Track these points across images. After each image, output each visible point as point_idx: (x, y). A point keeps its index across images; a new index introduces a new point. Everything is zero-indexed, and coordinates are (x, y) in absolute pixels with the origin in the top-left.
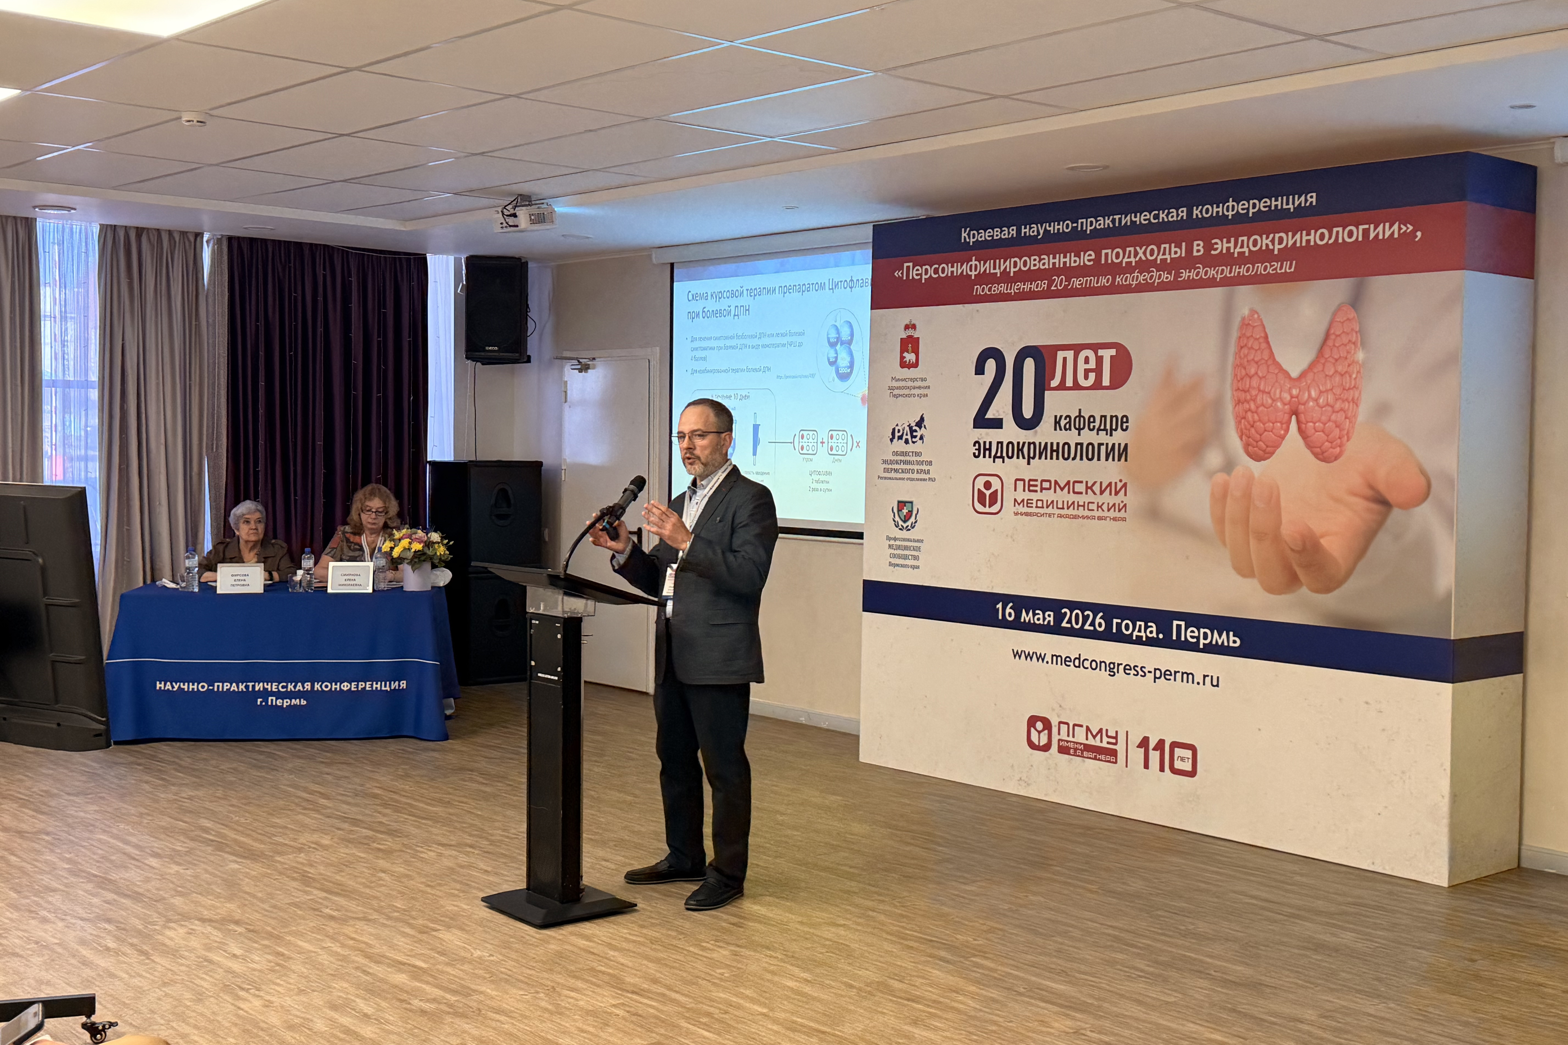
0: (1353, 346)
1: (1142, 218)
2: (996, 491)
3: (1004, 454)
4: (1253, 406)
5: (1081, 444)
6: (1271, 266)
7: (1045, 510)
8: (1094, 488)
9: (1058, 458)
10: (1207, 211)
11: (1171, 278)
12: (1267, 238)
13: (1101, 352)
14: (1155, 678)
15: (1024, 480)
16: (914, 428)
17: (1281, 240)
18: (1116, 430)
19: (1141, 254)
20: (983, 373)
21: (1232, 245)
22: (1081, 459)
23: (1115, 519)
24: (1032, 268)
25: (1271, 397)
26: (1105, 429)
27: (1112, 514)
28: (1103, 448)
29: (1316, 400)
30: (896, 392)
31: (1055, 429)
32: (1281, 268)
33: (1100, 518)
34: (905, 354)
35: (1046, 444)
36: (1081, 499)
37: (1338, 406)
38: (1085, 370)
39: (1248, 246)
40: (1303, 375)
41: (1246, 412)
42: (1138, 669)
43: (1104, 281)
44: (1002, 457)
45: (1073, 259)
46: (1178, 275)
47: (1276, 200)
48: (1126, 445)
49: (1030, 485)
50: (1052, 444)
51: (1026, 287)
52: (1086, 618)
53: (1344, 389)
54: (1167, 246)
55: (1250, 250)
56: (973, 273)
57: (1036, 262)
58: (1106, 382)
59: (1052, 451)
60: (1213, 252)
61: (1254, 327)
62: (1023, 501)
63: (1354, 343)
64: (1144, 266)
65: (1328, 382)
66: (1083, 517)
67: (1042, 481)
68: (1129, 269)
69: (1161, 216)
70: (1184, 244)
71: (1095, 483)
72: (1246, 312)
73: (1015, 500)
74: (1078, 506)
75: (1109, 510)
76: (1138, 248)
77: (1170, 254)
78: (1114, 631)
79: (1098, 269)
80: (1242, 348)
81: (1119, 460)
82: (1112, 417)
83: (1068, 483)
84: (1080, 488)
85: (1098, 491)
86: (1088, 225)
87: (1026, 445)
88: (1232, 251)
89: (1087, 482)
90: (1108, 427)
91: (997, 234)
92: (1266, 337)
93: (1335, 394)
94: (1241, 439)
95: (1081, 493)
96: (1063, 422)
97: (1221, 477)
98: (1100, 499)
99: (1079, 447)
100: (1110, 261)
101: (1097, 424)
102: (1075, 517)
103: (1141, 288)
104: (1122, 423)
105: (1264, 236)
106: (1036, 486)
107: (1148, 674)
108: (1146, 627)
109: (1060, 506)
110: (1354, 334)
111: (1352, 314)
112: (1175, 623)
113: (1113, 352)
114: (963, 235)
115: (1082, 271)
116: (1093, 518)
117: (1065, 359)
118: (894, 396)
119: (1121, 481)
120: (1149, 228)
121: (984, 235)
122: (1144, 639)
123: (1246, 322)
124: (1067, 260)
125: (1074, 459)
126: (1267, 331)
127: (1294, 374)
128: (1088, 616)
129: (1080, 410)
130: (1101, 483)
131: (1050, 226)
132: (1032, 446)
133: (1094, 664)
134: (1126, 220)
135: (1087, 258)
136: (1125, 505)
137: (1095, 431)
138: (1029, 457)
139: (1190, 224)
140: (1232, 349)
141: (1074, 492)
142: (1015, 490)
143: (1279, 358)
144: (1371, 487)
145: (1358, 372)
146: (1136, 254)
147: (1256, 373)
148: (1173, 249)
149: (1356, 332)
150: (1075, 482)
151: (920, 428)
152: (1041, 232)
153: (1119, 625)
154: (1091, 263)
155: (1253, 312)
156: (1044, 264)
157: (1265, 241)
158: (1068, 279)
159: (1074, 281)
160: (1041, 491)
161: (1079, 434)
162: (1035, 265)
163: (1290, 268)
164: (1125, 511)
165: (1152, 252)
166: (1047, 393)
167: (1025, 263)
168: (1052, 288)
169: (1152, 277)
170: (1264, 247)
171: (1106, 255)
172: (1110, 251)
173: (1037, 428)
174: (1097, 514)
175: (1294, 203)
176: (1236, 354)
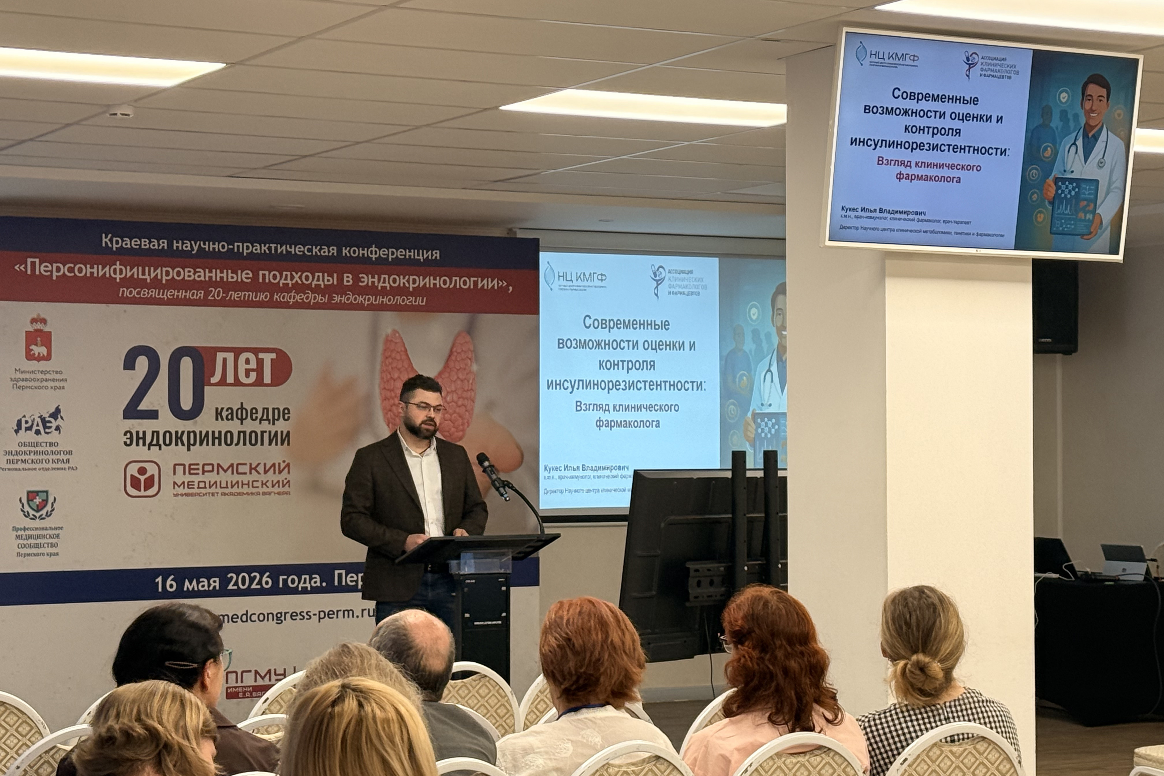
0: (469, 361)
1: (298, 250)
2: (152, 476)
3: (161, 442)
5: (244, 433)
6: (408, 299)
7: (208, 490)
8: (258, 469)
9: (220, 444)
10: (354, 252)
11: (325, 300)
12: (404, 278)
13: (261, 355)
14: (320, 618)
15: (184, 465)
16: (47, 419)
17: (414, 281)
18: (278, 419)
19: (297, 278)
20: (133, 368)
21: (376, 280)
22: (245, 444)
23: (279, 493)
24: (187, 278)
26: (268, 419)
27: (276, 489)
28: (266, 436)
30: (21, 384)
31: (217, 419)
32: (415, 302)
33: (264, 494)
34: (33, 347)
35: (207, 432)
36: (245, 479)
38: (246, 369)
39: (389, 283)
42: (304, 614)
43: (261, 297)
44: (158, 444)
45: (230, 275)
46: (331, 298)
47: (410, 252)
48: (288, 432)
49: (190, 469)
50: (213, 432)
51: (182, 294)
52: (252, 580)
54: (321, 274)
55: (390, 285)
56: (118, 277)
57: (191, 274)
58: (267, 379)
59: (214, 438)
60: (361, 284)
61: (396, 343)
62: (184, 483)
64: (300, 288)
66: (248, 494)
67: (204, 465)
68: (286, 289)
69: (314, 250)
70: (335, 275)
71: (259, 464)
72: (389, 331)
73: (175, 483)
74: (243, 484)
75: (273, 486)
76: (294, 273)
77: (323, 281)
78: (281, 585)
79: (255, 286)
80: (387, 358)
81: (282, 444)
82: (274, 409)
83: (232, 465)
84: (241, 469)
85: (262, 471)
86: (245, 248)
87: (186, 434)
88: (376, 284)
89: (251, 464)
90: (271, 417)
91: (145, 243)
94: (388, 425)
95: (245, 473)
96: (224, 414)
98: (263, 478)
99: (242, 434)
100: (267, 281)
101: (259, 415)
102: (239, 494)
103: (298, 306)
104: (285, 414)
105: (402, 277)
106: (198, 469)
107: (313, 617)
108: (311, 579)
109: (224, 485)
110: (470, 353)
111: (468, 338)
112: (337, 572)
113: (273, 356)
114: (104, 240)
115: (239, 286)
117: (225, 360)
118: (19, 388)
119: (284, 462)
120: (303, 258)
121: (127, 243)
122: (309, 589)
123: (390, 339)
124: (224, 275)
125: (237, 445)
126: (406, 346)
128: (255, 577)
129: (242, 404)
130: (265, 464)
131: (204, 244)
132: (192, 435)
133: (261, 617)
134: (282, 249)
135: (245, 276)
136: (289, 481)
137: (258, 420)
138: (189, 445)
139: (338, 259)
140: (379, 359)
141: (238, 473)
142: (174, 474)
143: (415, 366)
146: (292, 278)
148: (326, 278)
150: (238, 465)
151: (56, 419)
152: (196, 248)
153: (285, 581)
154: (249, 280)
155: (395, 332)
156: (199, 276)
157: (402, 281)
158: (226, 292)
159: (232, 294)
160: (203, 474)
161: (242, 424)
162: (189, 276)
163: (422, 302)
164: (289, 486)
165: (307, 278)
166: (206, 388)
167: (179, 273)
168: (210, 298)
169: (307, 298)
170: (402, 285)
171: (264, 275)
172: (267, 273)
173: (197, 419)
174: (261, 490)
175: (423, 256)
176: (382, 362)
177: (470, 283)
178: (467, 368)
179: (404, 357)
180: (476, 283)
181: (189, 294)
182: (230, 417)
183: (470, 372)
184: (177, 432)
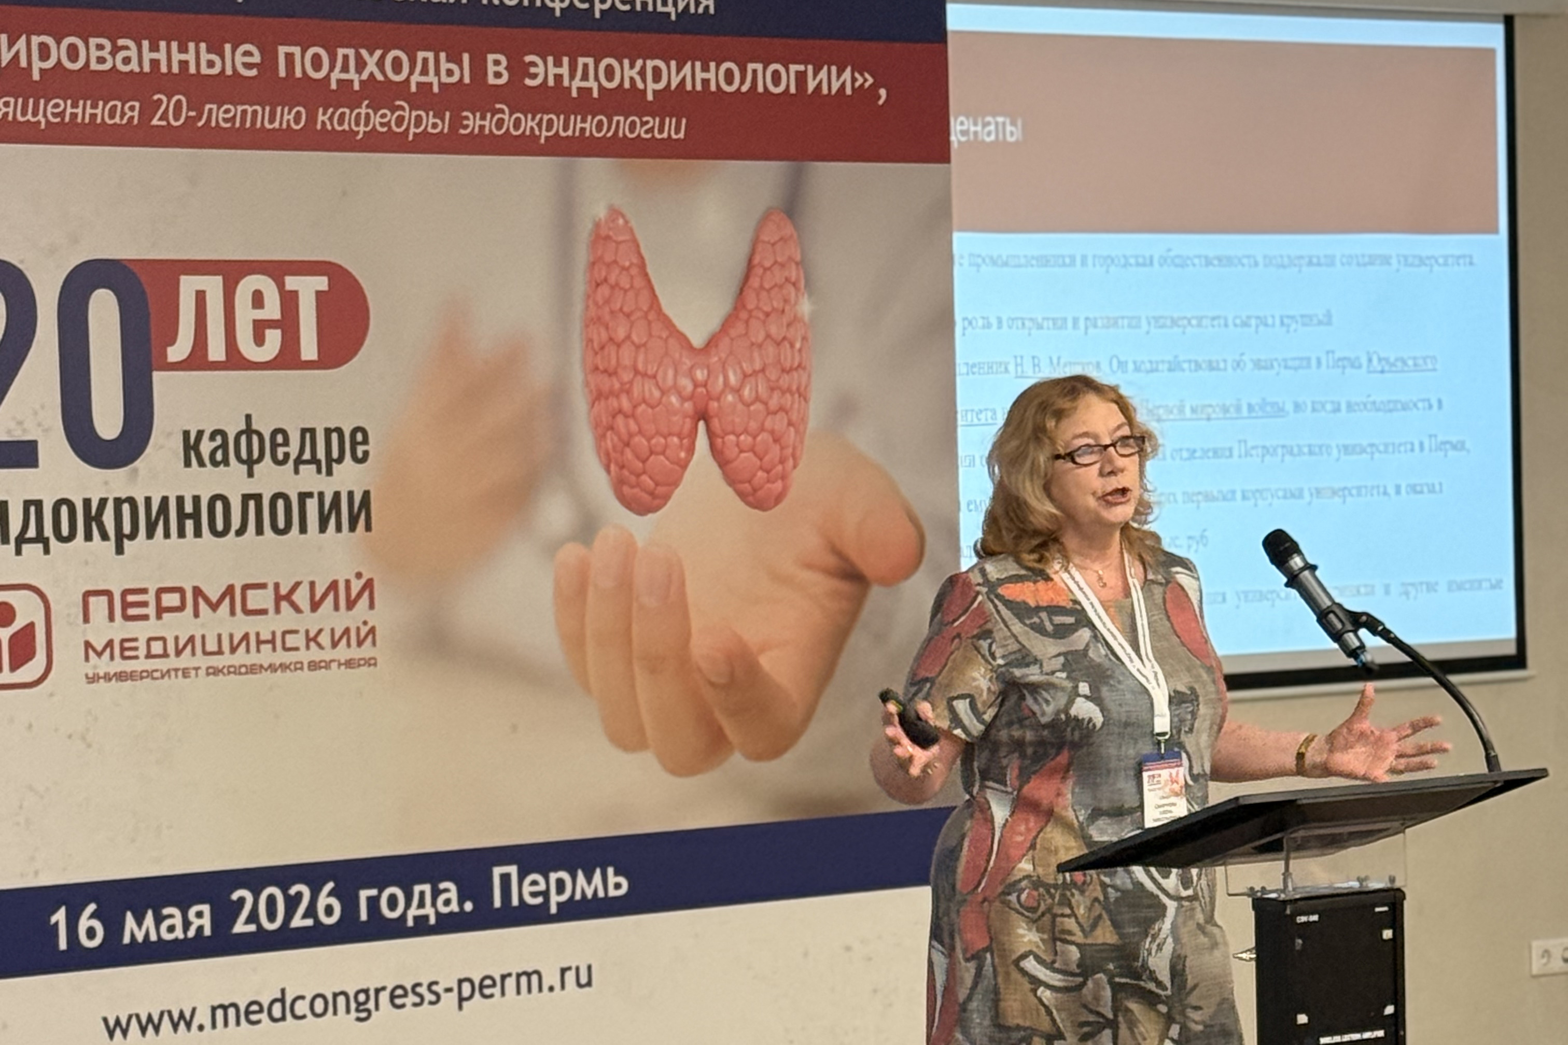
0: (792, 289)
2: (31, 626)
3: (48, 531)
4: (625, 404)
5: (258, 498)
6: (643, 124)
7: (172, 662)
8: (295, 597)
9: (198, 533)
11: (444, 126)
12: (632, 65)
13: (291, 283)
14: (461, 1000)
15: (108, 593)
17: (657, 73)
18: (340, 460)
19: (371, 66)
21: (565, 70)
22: (260, 531)
23: (349, 664)
24: (94, 66)
25: (657, 385)
26: (314, 460)
27: (343, 652)
28: (312, 506)
29: (737, 391)
31: (188, 464)
32: (661, 131)
33: (314, 666)
35: (165, 500)
36: (264, 626)
37: (774, 403)
38: (256, 322)
39: (597, 78)
40: (712, 342)
41: (614, 417)
42: (422, 990)
43: (286, 117)
44: (40, 538)
45: (205, 57)
46: (457, 122)
48: (366, 494)
49: (126, 605)
50: (180, 500)
51: (84, 111)
52: (292, 903)
53: (783, 370)
54: (430, 55)
55: (600, 85)
57: (105, 53)
58: (309, 350)
59: (182, 516)
60: (529, 82)
61: (618, 243)
62: (110, 644)
63: (794, 284)
64: (379, 94)
65: (756, 355)
66: (272, 668)
67: (160, 591)
68: (346, 95)
70: (466, 57)
71: (297, 585)
72: (601, 212)
73: (88, 645)
74: (259, 642)
75: (335, 644)
76: (364, 52)
77: (437, 73)
78: (364, 916)
79: (268, 87)
80: (598, 285)
81: (353, 527)
82: (328, 432)
83: (230, 590)
84: (256, 599)
85: (305, 604)
87: (110, 507)
88: (566, 83)
89: (277, 586)
90: (321, 454)
92: (642, 266)
93: (768, 380)
94: (608, 470)
95: (263, 612)
96: (206, 447)
97: (571, 552)
98: (310, 621)
99: (252, 504)
100: (298, 73)
101: (294, 450)
102: (252, 669)
103: (376, 142)
104: (356, 443)
105: (626, 62)
106: (144, 604)
107: (444, 996)
108: (436, 893)
109: (212, 646)
110: (794, 266)
111: (789, 230)
112: (497, 871)
113: (321, 283)
115: (228, 88)
116: (298, 666)
117: (201, 297)
119: (359, 575)
122: (432, 921)
123: (604, 232)
124: (190, 57)
125: (241, 532)
126: (643, 251)
127: (698, 340)
128: (299, 895)
129: (248, 417)
130: (312, 584)
132: (126, 508)
133: (319, 1006)
135: (243, 59)
136: (372, 631)
137: (291, 463)
138: (120, 537)
140: (580, 286)
141: (247, 612)
142: (86, 619)
143: (668, 309)
144: (837, 552)
145: (804, 339)
146: (361, 65)
147: (628, 337)
148: (444, 66)
149: (797, 264)
150: (246, 587)
153: (373, 903)
154: (253, 72)
155: (615, 213)
156: (127, 61)
157: (628, 73)
158: (196, 105)
159: (210, 110)
160: (159, 617)
161: (250, 474)
162: (101, 60)
163: (677, 131)
164: (374, 643)
165: (397, 65)
166: (157, 376)
167: (73, 53)
168: (155, 122)
169: (400, 121)
170: (627, 85)
171: (289, 57)
172: (296, 50)
173: (137, 463)
174: (304, 656)
175: (675, 4)
176: (588, 297)
177: (788, 78)
178: (787, 308)
179: (639, 282)
180: (801, 78)
181: (101, 112)
182: (219, 456)
183: (795, 321)
184: (87, 502)
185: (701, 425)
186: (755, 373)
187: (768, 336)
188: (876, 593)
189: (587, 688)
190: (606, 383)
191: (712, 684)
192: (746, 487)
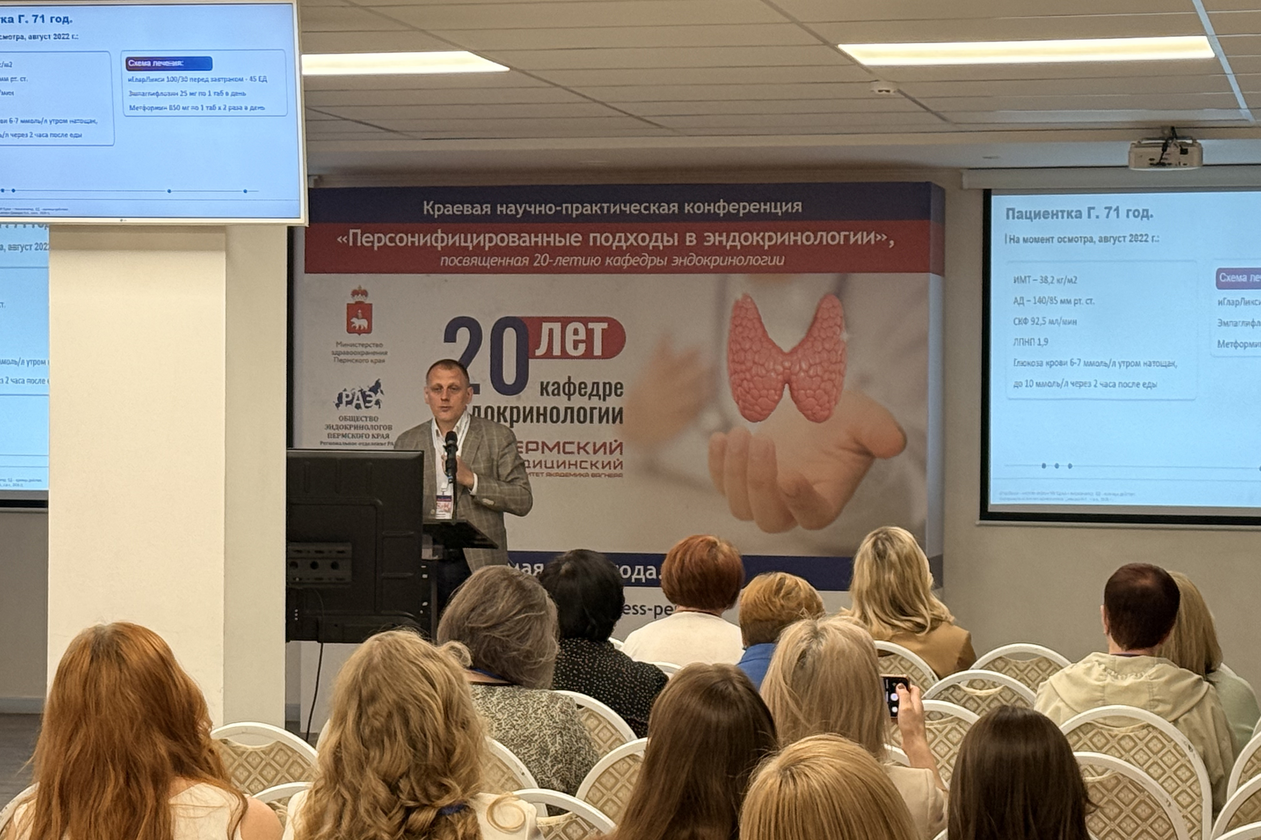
1: (633, 208)
4: (748, 376)
5: (572, 409)
6: (762, 259)
8: (587, 448)
9: (545, 421)
10: (699, 208)
11: (664, 263)
12: (758, 235)
13: (591, 325)
16: (368, 393)
17: (770, 238)
18: (610, 395)
19: (632, 240)
20: (454, 340)
21: (724, 238)
22: (572, 421)
23: (609, 476)
24: (511, 244)
25: (765, 369)
26: (598, 395)
27: (607, 470)
28: (596, 413)
29: (807, 372)
30: (342, 357)
31: (542, 394)
32: (771, 262)
33: (594, 475)
34: (354, 320)
36: (573, 459)
37: (826, 377)
38: (574, 341)
40: (794, 351)
41: (742, 381)
42: (638, 608)
45: (557, 239)
46: (670, 261)
47: (765, 205)
50: (538, 408)
51: (505, 261)
53: (831, 363)
54: (659, 235)
55: (741, 244)
56: (439, 245)
57: (516, 239)
58: (598, 351)
59: (538, 414)
60: (706, 244)
61: (747, 309)
63: (839, 326)
64: (635, 251)
65: (817, 356)
66: (575, 475)
67: (528, 443)
68: (620, 252)
69: (652, 208)
70: (676, 235)
71: (588, 443)
72: (739, 296)
74: (570, 464)
75: (603, 467)
76: (628, 235)
77: (662, 241)
79: (585, 250)
80: (736, 326)
81: (614, 422)
82: (605, 384)
83: (558, 443)
84: (568, 448)
85: (591, 451)
86: (574, 210)
87: (508, 410)
88: (724, 243)
89: (579, 443)
90: (601, 393)
91: (467, 209)
92: (759, 319)
94: (738, 403)
95: (572, 453)
96: (550, 389)
97: (719, 436)
98: (593, 458)
99: (569, 411)
100: (598, 244)
101: (589, 390)
102: (566, 475)
103: (632, 270)
104: (617, 389)
105: (755, 234)
107: (647, 612)
108: (646, 570)
109: (549, 465)
110: (839, 318)
111: (837, 302)
113: (605, 325)
114: (426, 207)
115: (568, 251)
116: (587, 475)
117: (551, 331)
118: (341, 361)
119: (616, 441)
120: (640, 218)
121: (450, 210)
122: (644, 581)
124: (552, 239)
125: (564, 421)
126: (760, 312)
127: (786, 349)
129: (569, 378)
130: (595, 444)
131: (530, 207)
132: (515, 411)
134: (616, 209)
135: (574, 239)
136: (621, 463)
137: (587, 396)
138: (512, 421)
139: (681, 217)
140: (727, 326)
141: (565, 452)
143: (770, 336)
144: (857, 442)
146: (627, 239)
147: (751, 348)
148: (666, 238)
150: (565, 443)
151: (376, 393)
152: (521, 212)
154: (579, 244)
155: (746, 296)
156: (524, 242)
157: (755, 238)
158: (553, 257)
159: (559, 260)
160: (527, 453)
161: (569, 399)
162: (514, 242)
163: (780, 262)
164: (621, 468)
165: (643, 239)
166: (531, 361)
167: (502, 240)
168: (535, 264)
169: (644, 261)
170: (755, 243)
171: (595, 238)
172: (598, 235)
173: (521, 394)
174: (590, 471)
175: (781, 208)
176: (731, 331)
177: (840, 238)
178: (835, 337)
179: (757, 325)
180: (847, 238)
181: (513, 262)
182: (556, 392)
183: (839, 342)
184: (499, 408)
185: (787, 386)
186: (816, 364)
187: (824, 348)
188: (878, 461)
189: (723, 492)
190: (739, 367)
191: (787, 495)
192: (810, 412)
